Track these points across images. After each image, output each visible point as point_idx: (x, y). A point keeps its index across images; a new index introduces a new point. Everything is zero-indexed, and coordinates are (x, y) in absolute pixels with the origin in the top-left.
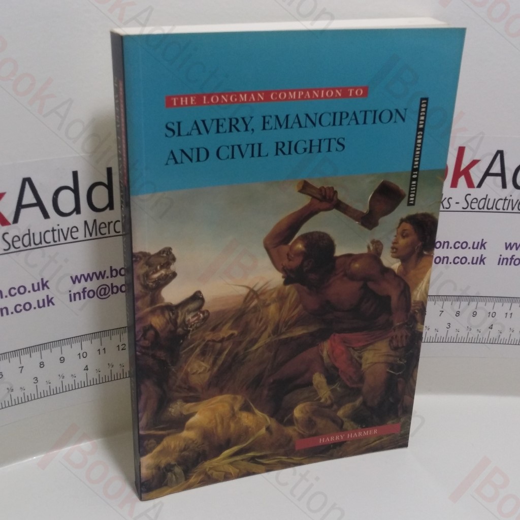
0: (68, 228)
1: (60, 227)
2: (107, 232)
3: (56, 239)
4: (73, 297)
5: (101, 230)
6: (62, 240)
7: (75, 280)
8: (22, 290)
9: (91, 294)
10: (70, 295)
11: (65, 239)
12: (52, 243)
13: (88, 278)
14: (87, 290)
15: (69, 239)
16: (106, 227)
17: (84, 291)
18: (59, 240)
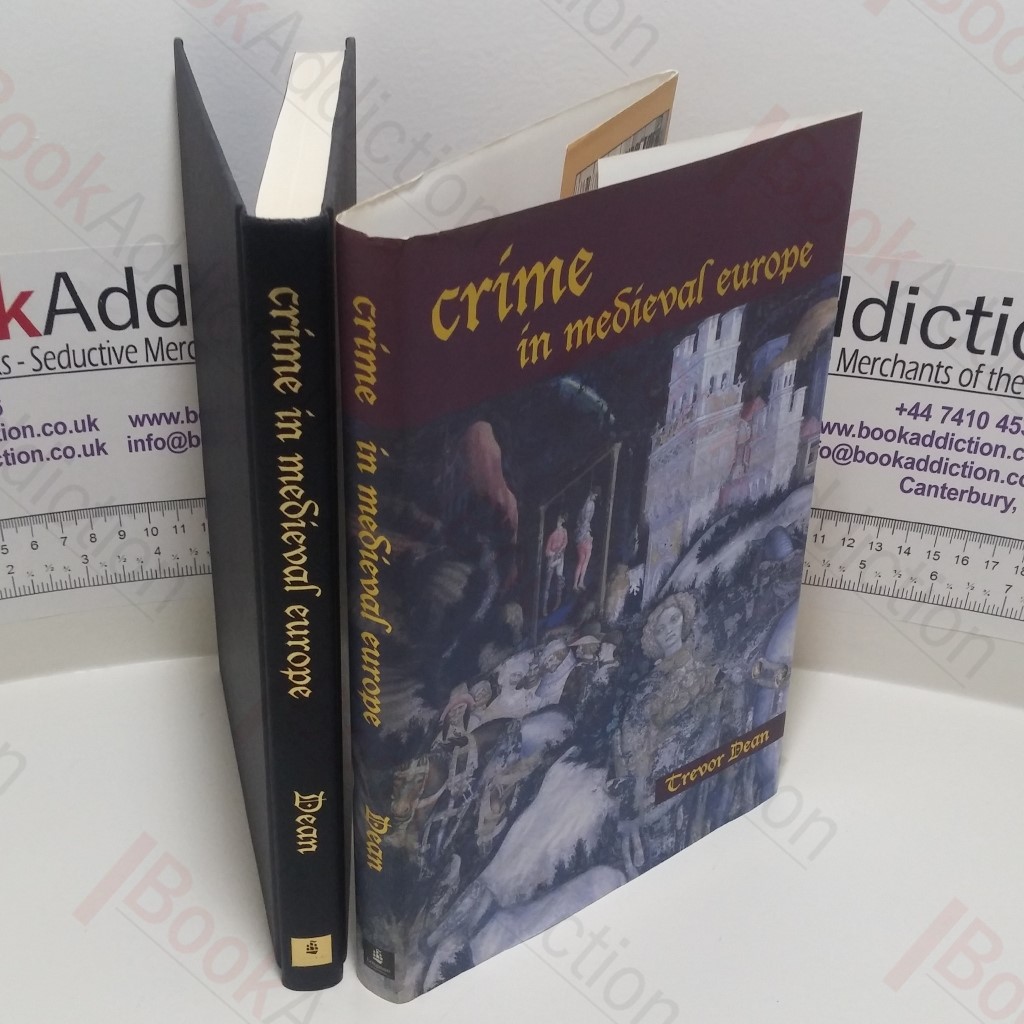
0: (122, 348)
1: (110, 345)
2: (179, 358)
3: (106, 360)
4: (133, 445)
5: (170, 352)
6: (115, 363)
7: (136, 421)
8: (60, 428)
9: (160, 444)
10: (130, 442)
11: (119, 362)
12: (101, 366)
13: (155, 420)
14: (154, 437)
15: (125, 362)
16: (176, 349)
17: (149, 439)
18: (111, 363)
